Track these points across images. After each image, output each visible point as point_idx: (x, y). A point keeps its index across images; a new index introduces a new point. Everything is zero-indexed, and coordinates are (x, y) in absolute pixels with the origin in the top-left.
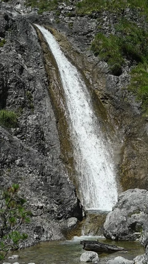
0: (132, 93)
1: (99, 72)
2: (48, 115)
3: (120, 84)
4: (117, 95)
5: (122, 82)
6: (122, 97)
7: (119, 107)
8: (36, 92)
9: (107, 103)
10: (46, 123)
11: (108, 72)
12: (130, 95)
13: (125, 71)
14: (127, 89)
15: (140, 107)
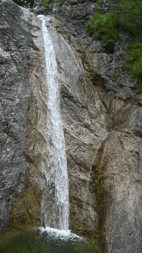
0: (126, 71)
1: (91, 51)
2: (17, 102)
3: (113, 63)
4: (108, 75)
5: (116, 60)
6: (115, 76)
7: (111, 88)
8: (7, 76)
9: (98, 84)
10: (12, 112)
11: (101, 51)
12: (124, 75)
13: (121, 48)
14: (121, 68)
15: (134, 88)
